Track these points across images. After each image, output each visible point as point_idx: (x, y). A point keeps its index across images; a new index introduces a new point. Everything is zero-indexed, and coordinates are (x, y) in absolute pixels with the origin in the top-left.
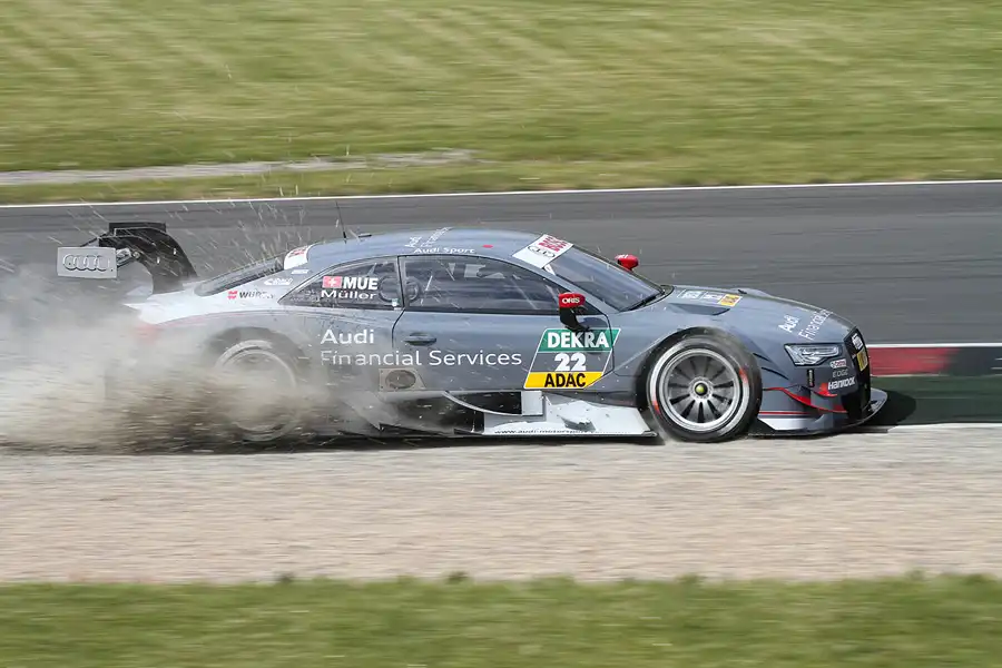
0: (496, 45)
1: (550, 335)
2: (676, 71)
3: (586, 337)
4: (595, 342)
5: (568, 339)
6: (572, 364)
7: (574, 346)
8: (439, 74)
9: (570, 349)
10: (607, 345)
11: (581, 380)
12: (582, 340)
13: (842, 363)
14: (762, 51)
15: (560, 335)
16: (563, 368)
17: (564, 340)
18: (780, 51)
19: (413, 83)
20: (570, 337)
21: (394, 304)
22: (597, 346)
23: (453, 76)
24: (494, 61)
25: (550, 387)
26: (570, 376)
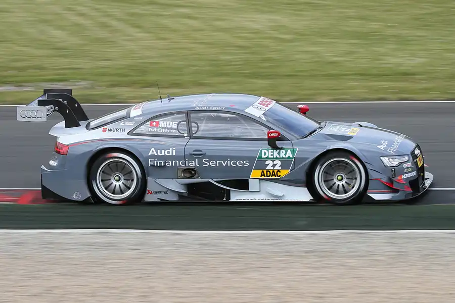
0: (104, 26)
1: (263, 151)
2: (202, 41)
3: (281, 152)
4: (285, 154)
5: (272, 153)
6: (274, 166)
7: (275, 157)
8: (74, 40)
9: (273, 158)
10: (291, 156)
11: (279, 174)
12: (279, 153)
13: (409, 165)
14: (246, 31)
15: (268, 151)
16: (269, 168)
17: (270, 154)
18: (257, 32)
19: (60, 45)
20: (273, 152)
21: (185, 135)
22: (287, 157)
23: (82, 42)
24: (103, 34)
25: (263, 177)
26: (273, 171)
